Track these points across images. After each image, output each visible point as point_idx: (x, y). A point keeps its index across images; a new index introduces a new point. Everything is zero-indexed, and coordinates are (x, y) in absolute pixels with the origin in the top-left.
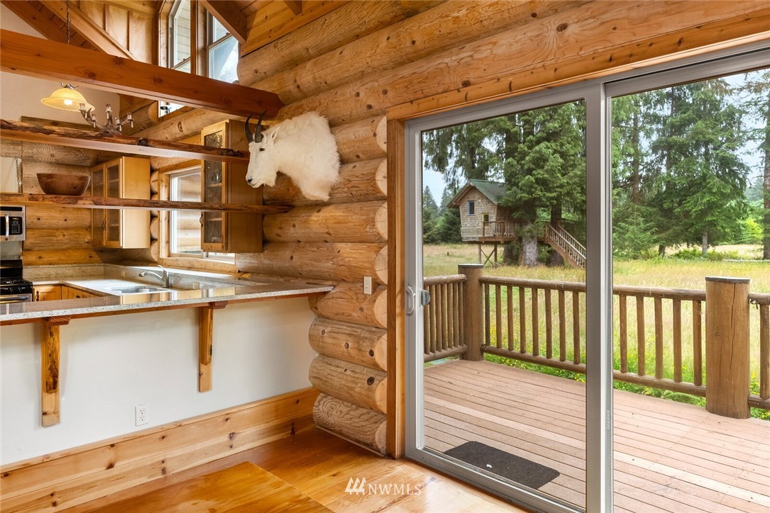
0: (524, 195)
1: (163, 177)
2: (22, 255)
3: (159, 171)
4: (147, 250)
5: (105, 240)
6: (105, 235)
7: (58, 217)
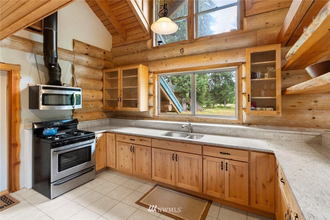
0: (185, 89)
1: (156, 75)
2: (73, 115)
3: (154, 73)
4: (148, 112)
5: (120, 107)
6: (120, 104)
7: (90, 95)
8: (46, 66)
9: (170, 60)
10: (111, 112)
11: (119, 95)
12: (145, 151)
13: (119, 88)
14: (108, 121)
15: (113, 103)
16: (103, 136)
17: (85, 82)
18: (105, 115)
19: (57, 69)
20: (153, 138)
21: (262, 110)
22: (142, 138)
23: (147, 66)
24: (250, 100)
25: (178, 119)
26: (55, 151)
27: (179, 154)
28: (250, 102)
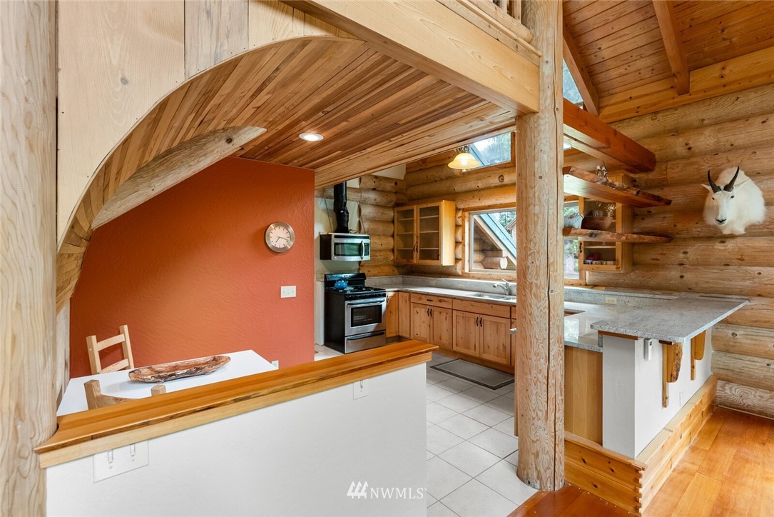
1: (467, 214)
2: (359, 269)
3: (464, 210)
4: (454, 267)
5: (416, 259)
6: (416, 255)
7: (377, 243)
8: (335, 210)
9: (486, 191)
10: (404, 266)
11: (415, 243)
12: (445, 314)
13: (415, 233)
14: (400, 279)
15: (407, 254)
16: (394, 296)
17: (373, 226)
18: (396, 271)
19: (345, 213)
20: (455, 298)
21: (602, 264)
22: (442, 298)
23: (454, 200)
24: (582, 250)
25: (496, 277)
26: (348, 304)
27: (484, 318)
28: (583, 253)
